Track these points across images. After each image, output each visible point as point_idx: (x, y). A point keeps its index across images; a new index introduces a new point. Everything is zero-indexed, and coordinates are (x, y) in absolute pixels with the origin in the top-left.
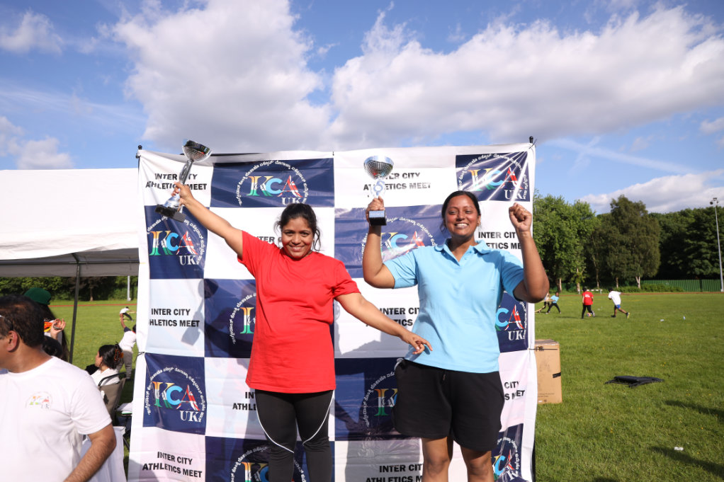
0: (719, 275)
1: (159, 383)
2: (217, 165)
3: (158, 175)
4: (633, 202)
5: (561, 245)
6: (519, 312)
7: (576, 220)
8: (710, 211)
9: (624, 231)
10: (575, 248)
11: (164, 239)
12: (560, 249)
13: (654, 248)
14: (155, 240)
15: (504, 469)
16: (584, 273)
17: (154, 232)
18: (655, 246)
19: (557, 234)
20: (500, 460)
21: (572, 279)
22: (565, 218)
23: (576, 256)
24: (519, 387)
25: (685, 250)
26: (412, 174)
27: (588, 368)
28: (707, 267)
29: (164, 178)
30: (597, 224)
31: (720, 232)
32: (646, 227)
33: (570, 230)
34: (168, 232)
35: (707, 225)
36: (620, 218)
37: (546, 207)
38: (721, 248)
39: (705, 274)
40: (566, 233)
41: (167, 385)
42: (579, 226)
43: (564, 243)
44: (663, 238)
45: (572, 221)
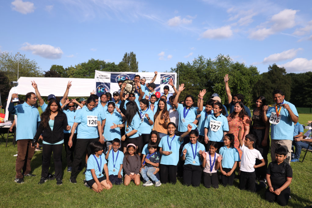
2: (111, 74)
4: (280, 67)
7: (249, 75)
9: (274, 82)
10: (248, 90)
14: (99, 89)
16: (251, 103)
18: (288, 90)
19: (239, 83)
22: (244, 75)
23: (248, 94)
25: (304, 93)
29: (101, 76)
30: (260, 77)
32: (285, 80)
33: (246, 81)
34: (102, 88)
36: (272, 75)
37: (235, 68)
40: (244, 82)
42: (251, 79)
43: (243, 87)
44: (294, 86)
45: (247, 76)
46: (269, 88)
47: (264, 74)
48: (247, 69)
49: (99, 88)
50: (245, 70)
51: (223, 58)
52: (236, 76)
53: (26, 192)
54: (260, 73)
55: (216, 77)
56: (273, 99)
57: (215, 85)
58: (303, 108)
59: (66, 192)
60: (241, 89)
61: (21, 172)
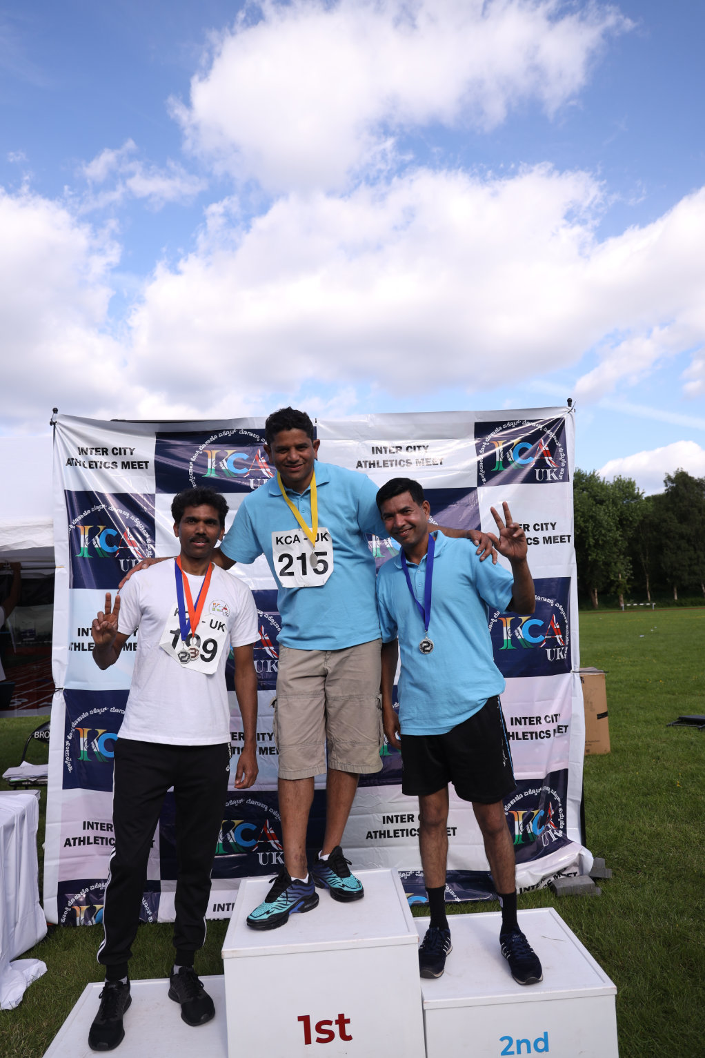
1: (87, 730)
2: (159, 435)
3: (82, 450)
4: (696, 478)
5: (597, 541)
6: (559, 624)
7: (615, 503)
9: (683, 518)
10: (615, 545)
11: (97, 537)
12: (594, 546)
14: (84, 537)
15: (543, 828)
16: (629, 580)
17: (80, 527)
19: (590, 525)
20: (539, 815)
21: (613, 589)
22: (601, 502)
23: (618, 556)
24: (561, 722)
26: (419, 447)
27: (641, 708)
29: (91, 454)
30: (647, 509)
33: (609, 520)
34: (101, 527)
36: (678, 501)
40: (605, 524)
41: (97, 733)
42: (621, 513)
43: (602, 538)
45: (611, 506)
47: (655, 499)
48: (608, 487)
49: (85, 530)
50: (603, 489)
54: (645, 495)
56: (687, 568)
60: (597, 545)
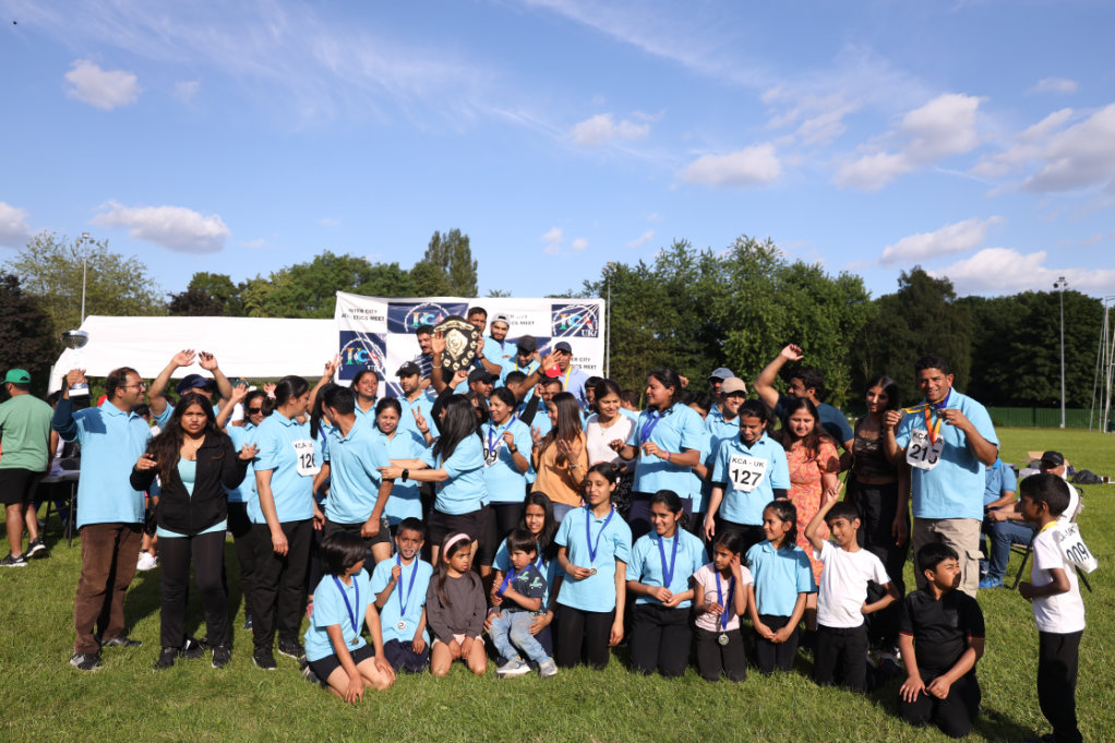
0: (1059, 402)
2: (390, 304)
3: (350, 310)
4: (935, 278)
5: (811, 345)
7: (838, 304)
8: (1054, 298)
9: (916, 324)
10: (834, 351)
11: (356, 354)
13: (961, 355)
14: (350, 354)
16: (847, 393)
17: (348, 349)
18: (963, 351)
19: (806, 328)
22: (822, 301)
23: (837, 363)
25: (1012, 359)
28: (1043, 388)
29: (355, 312)
30: (873, 311)
31: (1066, 333)
32: (951, 319)
33: (828, 321)
34: (359, 349)
35: (1047, 320)
36: (911, 303)
37: (792, 280)
38: (1065, 357)
39: (1039, 399)
40: (821, 325)
43: (818, 341)
44: (980, 338)
45: (832, 305)
46: (903, 346)
47: (885, 300)
48: (831, 283)
49: (351, 351)
50: (825, 286)
51: (754, 250)
52: (795, 305)
53: (109, 701)
54: (873, 298)
55: (732, 311)
57: (728, 337)
58: (1011, 409)
59: (241, 699)
61: (92, 632)
